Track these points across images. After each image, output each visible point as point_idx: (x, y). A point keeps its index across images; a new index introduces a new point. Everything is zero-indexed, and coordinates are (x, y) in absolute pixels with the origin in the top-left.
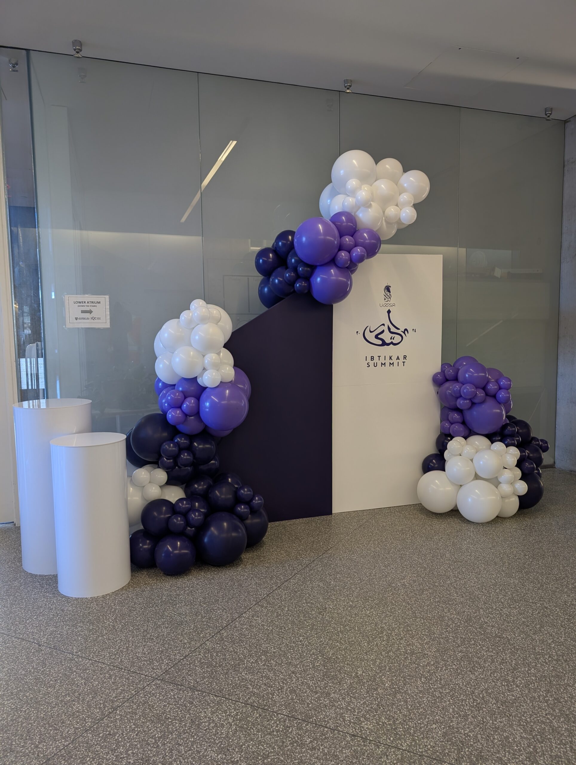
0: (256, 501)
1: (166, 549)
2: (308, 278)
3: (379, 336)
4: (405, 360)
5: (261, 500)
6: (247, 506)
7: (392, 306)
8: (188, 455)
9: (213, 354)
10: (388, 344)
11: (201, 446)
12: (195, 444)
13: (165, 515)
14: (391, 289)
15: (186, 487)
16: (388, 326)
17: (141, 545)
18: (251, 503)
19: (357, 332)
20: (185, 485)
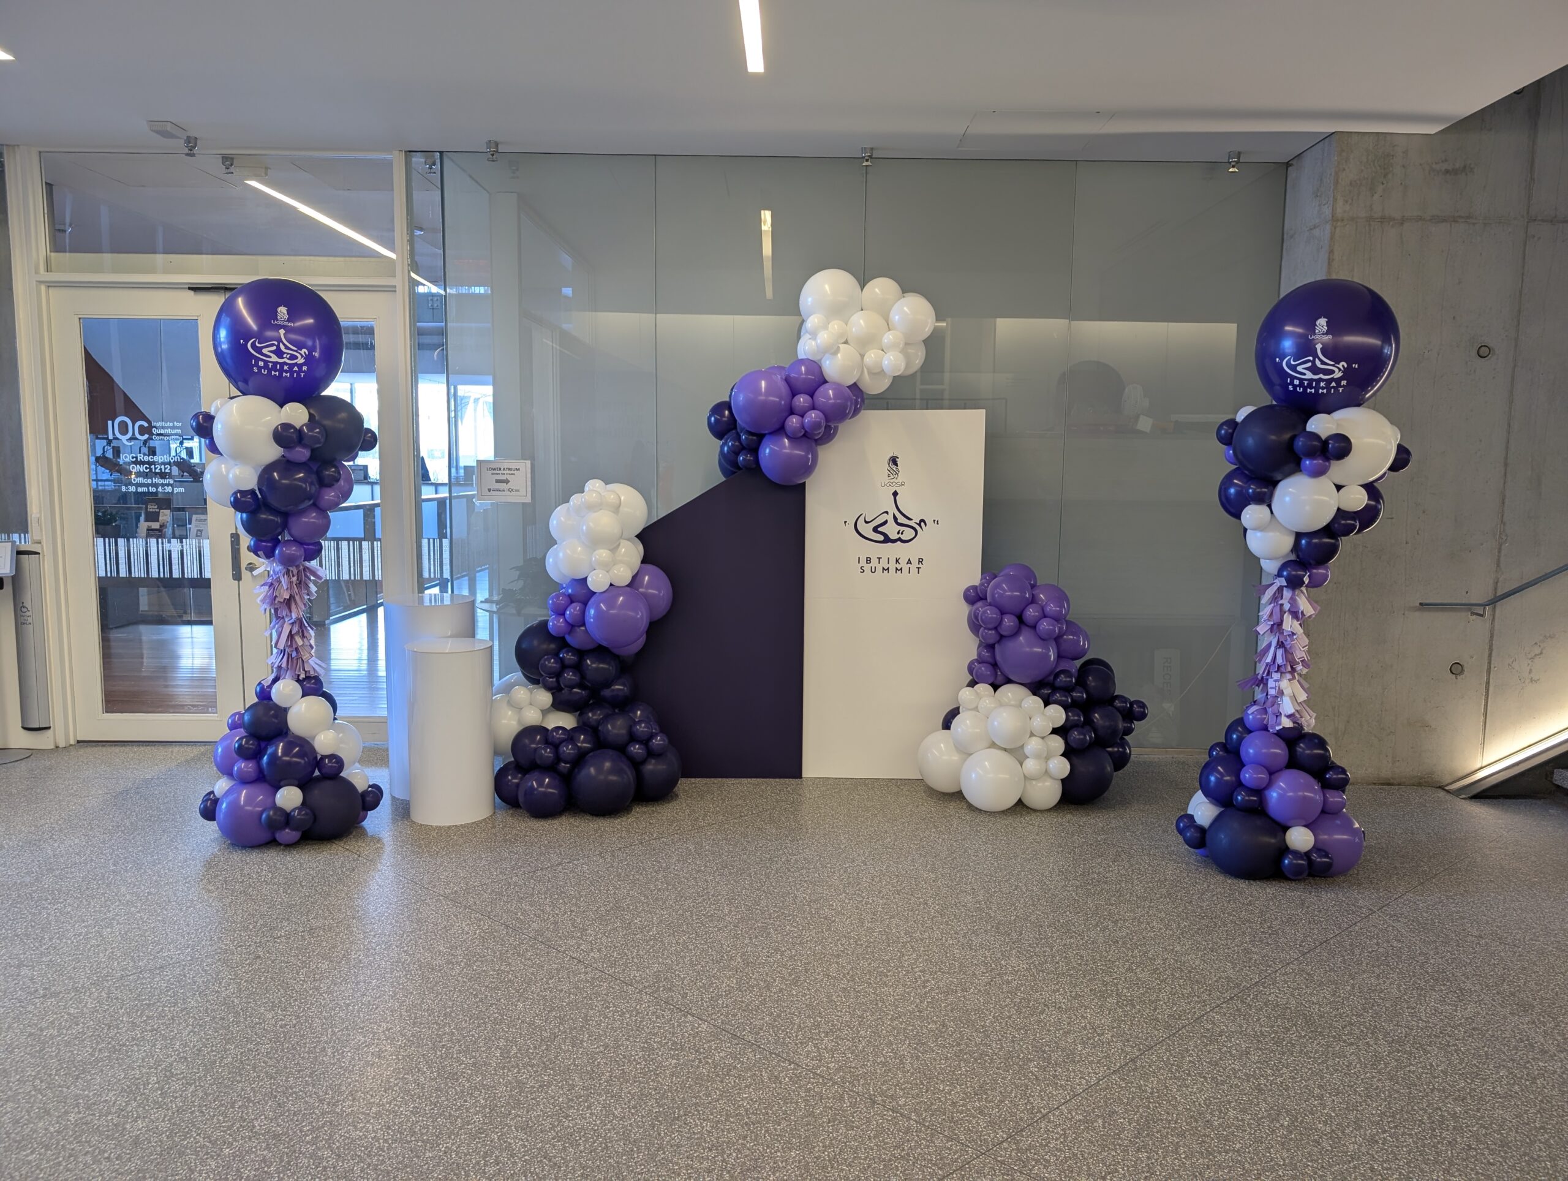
0: (656, 741)
1: (530, 784)
2: (754, 450)
3: (880, 529)
4: (920, 565)
5: (664, 740)
6: (642, 747)
7: (900, 486)
8: (574, 674)
9: (601, 551)
10: (894, 541)
11: (594, 665)
12: (588, 661)
13: (537, 744)
14: (899, 461)
15: (579, 715)
16: (894, 515)
17: (510, 777)
18: (651, 743)
19: (845, 522)
20: (578, 712)
